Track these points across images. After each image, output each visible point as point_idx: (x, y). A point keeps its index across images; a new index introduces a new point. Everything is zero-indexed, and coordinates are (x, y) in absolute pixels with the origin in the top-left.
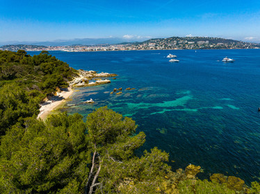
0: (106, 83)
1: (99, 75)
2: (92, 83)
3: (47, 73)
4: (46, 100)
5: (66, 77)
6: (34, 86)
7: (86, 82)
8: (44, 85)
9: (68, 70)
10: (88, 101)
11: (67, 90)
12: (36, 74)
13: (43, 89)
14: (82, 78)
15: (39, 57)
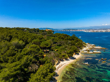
0: (98, 53)
1: (96, 47)
2: (91, 52)
3: (72, 45)
4: (68, 58)
5: (80, 47)
6: (66, 51)
7: (88, 51)
8: (69, 52)
9: (81, 44)
10: (86, 63)
11: (78, 54)
12: (68, 45)
13: (68, 54)
14: (87, 48)
15: (72, 37)
